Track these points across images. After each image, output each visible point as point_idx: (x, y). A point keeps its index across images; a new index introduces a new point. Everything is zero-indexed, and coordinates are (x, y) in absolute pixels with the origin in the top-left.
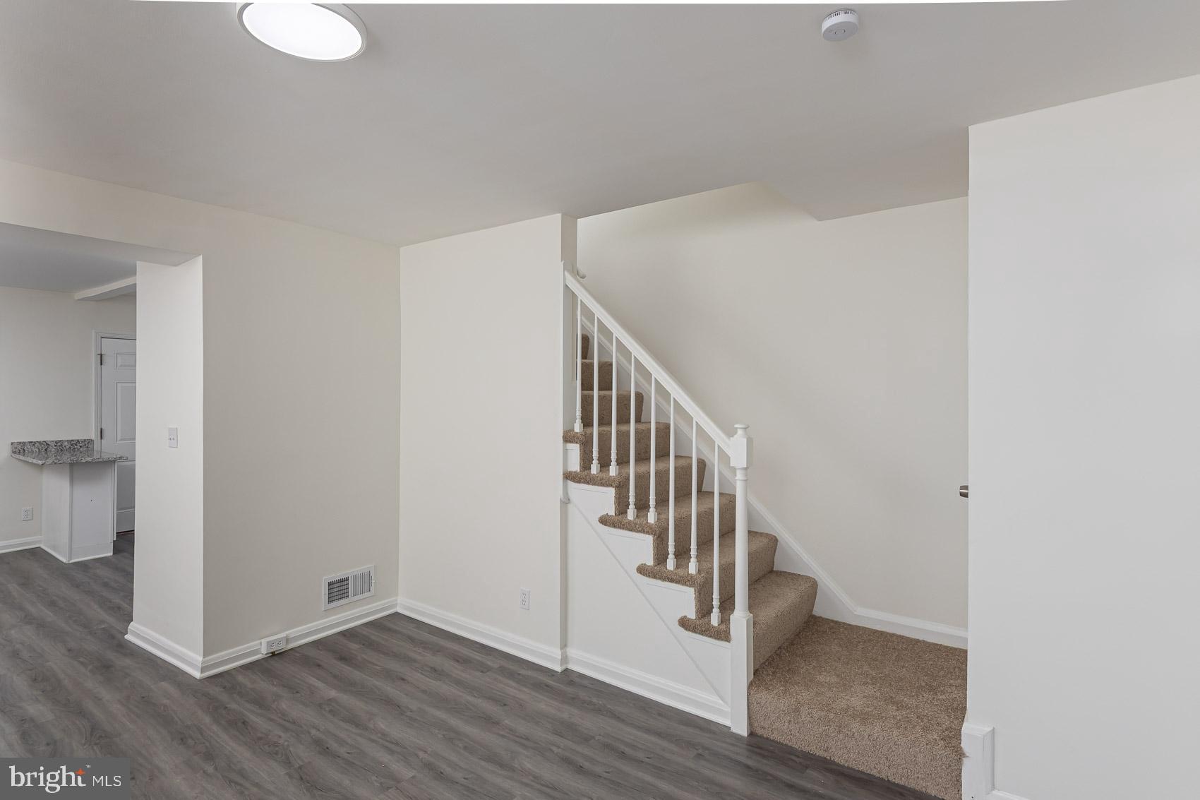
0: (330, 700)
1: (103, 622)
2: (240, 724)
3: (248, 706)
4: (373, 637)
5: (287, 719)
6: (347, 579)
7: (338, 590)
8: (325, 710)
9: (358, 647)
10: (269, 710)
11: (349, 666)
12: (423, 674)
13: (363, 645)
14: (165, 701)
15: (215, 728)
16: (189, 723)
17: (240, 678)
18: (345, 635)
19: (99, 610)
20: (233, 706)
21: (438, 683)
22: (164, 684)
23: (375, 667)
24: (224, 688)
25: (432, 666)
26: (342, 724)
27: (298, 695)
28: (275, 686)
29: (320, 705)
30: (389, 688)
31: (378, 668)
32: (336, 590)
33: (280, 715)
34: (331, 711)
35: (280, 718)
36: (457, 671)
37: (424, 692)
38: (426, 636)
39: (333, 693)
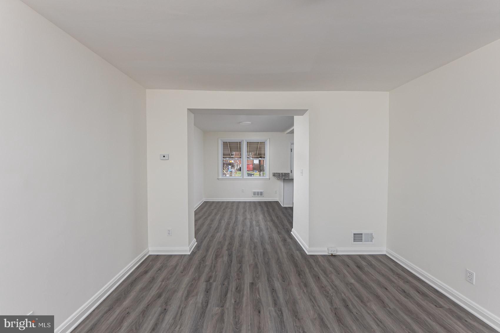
0: (351, 283)
1: (287, 226)
2: (317, 278)
3: (320, 271)
4: (373, 263)
5: (333, 283)
6: (362, 234)
7: (358, 237)
8: (349, 287)
9: (366, 264)
10: (328, 276)
11: (361, 271)
12: (397, 291)
13: (368, 264)
14: (297, 258)
15: (309, 275)
16: (302, 269)
17: (320, 259)
18: (360, 257)
19: (287, 222)
20: (316, 269)
21: (406, 300)
22: (297, 252)
23: (372, 277)
24: (314, 261)
25: (404, 289)
26: (355, 297)
27: (339, 275)
28: (331, 268)
29: (347, 284)
30: (379, 290)
31: (374, 278)
32: (357, 237)
33: (331, 280)
34: (351, 289)
35: (331, 282)
36: (418, 297)
37: (397, 301)
38: (400, 272)
39: (353, 281)
